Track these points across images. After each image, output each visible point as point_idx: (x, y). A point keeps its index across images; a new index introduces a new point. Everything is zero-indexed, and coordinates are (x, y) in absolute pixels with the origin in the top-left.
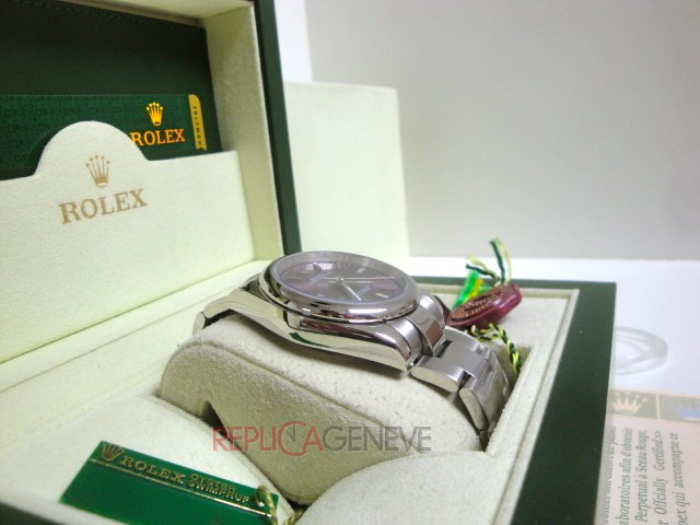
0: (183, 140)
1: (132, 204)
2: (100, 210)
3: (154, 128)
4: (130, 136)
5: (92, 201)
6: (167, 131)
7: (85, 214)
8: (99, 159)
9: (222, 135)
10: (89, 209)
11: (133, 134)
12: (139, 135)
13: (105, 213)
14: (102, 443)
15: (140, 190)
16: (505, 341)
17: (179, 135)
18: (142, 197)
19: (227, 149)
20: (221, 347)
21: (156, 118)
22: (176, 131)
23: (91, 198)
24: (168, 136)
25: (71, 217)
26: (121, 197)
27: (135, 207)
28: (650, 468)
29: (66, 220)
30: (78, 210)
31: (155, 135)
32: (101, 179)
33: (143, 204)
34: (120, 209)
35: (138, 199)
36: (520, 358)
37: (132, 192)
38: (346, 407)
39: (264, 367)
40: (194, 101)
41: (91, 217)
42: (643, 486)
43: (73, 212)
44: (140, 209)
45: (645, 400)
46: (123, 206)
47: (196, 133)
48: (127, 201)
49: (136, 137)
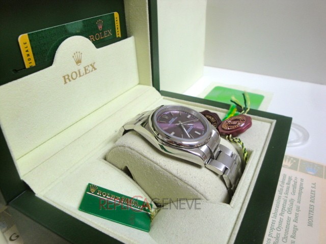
0: (111, 34)
1: (91, 70)
2: (78, 75)
3: (99, 32)
4: (89, 39)
5: (75, 72)
6: (104, 32)
7: (73, 79)
8: (78, 53)
9: (127, 28)
10: (74, 76)
12: (93, 36)
13: (80, 76)
14: (89, 184)
15: (94, 63)
16: (243, 148)
18: (95, 66)
19: (130, 36)
20: (134, 150)
21: (100, 27)
22: (108, 31)
23: (75, 70)
24: (105, 34)
25: (67, 81)
26: (86, 68)
27: (92, 71)
28: (289, 194)
30: (70, 78)
31: (100, 35)
32: (78, 62)
33: (95, 69)
34: (86, 73)
35: (93, 67)
36: (247, 155)
37: (91, 65)
38: (181, 180)
39: (151, 160)
40: (116, 15)
41: (75, 79)
42: (285, 201)
43: (68, 78)
44: (94, 71)
45: (295, 161)
46: (87, 72)
47: (116, 30)
48: (89, 69)
49: (92, 38)
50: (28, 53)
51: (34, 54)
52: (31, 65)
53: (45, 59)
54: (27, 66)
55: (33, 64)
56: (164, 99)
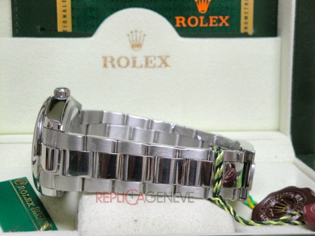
0: (227, 25)
1: (158, 64)
2: (131, 64)
3: (198, 15)
5: (126, 58)
6: (211, 18)
7: (119, 65)
8: (138, 33)
10: (123, 62)
11: (177, 18)
12: (184, 19)
13: (134, 66)
15: (167, 57)
17: (224, 21)
18: (168, 61)
21: (203, 7)
22: (221, 18)
23: (127, 56)
24: (211, 21)
25: (109, 65)
26: (150, 59)
27: (160, 66)
29: (105, 66)
30: (115, 63)
31: (199, 20)
32: (137, 45)
33: (167, 65)
35: (164, 62)
37: (160, 57)
41: (123, 67)
43: (111, 62)
46: (150, 65)
47: (243, 20)
48: (154, 62)
49: (180, 20)
50: (64, 14)
51: (73, 18)
52: (65, 29)
53: (85, 31)
56: (294, 163)
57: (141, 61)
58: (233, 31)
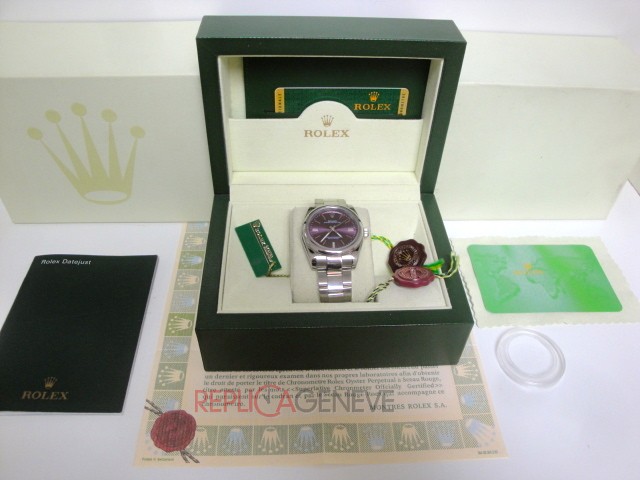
0: (389, 110)
2: (323, 135)
3: (370, 103)
6: (379, 105)
7: (315, 135)
8: (329, 117)
10: (318, 134)
12: (360, 105)
13: (325, 136)
15: (347, 130)
18: (347, 133)
21: (374, 99)
22: (386, 105)
23: (320, 130)
24: (379, 107)
25: (309, 135)
26: (336, 132)
27: (342, 136)
29: (306, 136)
30: (313, 134)
31: (371, 106)
32: (327, 124)
33: (346, 136)
34: (333, 136)
35: (345, 134)
37: (343, 131)
41: (317, 137)
42: (392, 381)
43: (310, 133)
44: (344, 138)
46: (336, 135)
47: (400, 106)
48: (338, 133)
49: (357, 106)
51: (285, 104)
52: (280, 111)
53: (293, 112)
54: (277, 111)
55: (283, 111)
57: (329, 133)
58: (393, 114)
